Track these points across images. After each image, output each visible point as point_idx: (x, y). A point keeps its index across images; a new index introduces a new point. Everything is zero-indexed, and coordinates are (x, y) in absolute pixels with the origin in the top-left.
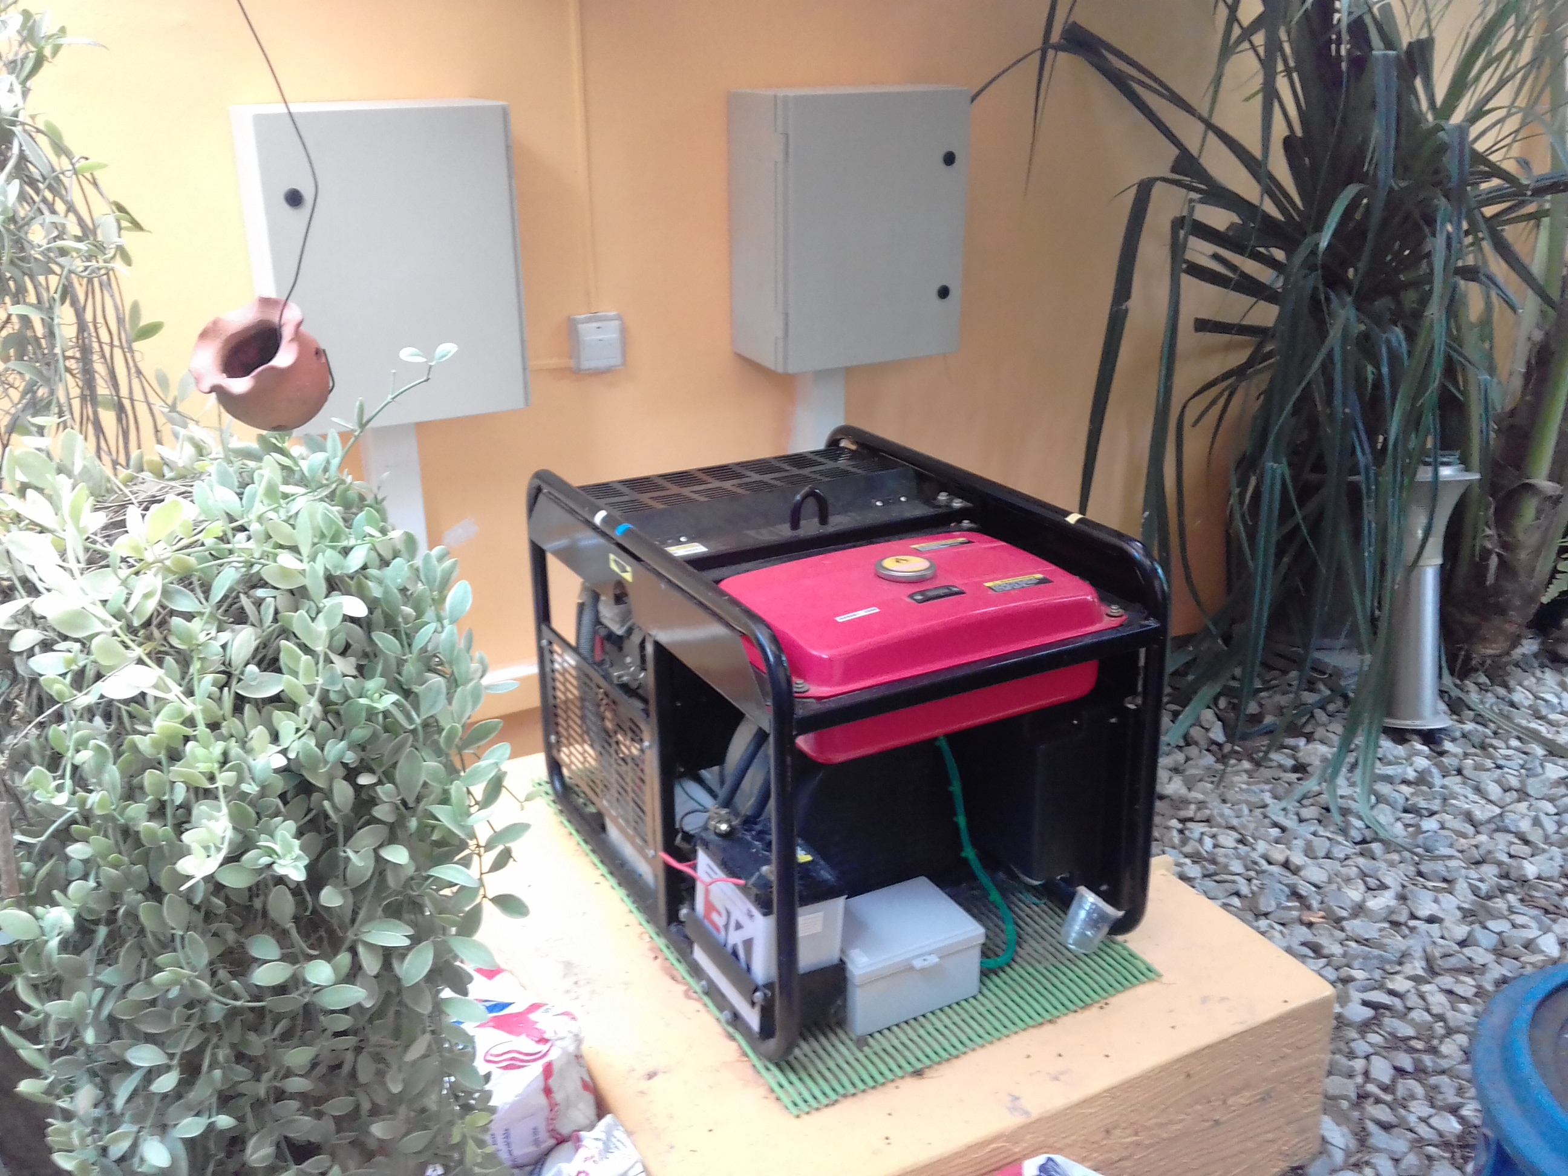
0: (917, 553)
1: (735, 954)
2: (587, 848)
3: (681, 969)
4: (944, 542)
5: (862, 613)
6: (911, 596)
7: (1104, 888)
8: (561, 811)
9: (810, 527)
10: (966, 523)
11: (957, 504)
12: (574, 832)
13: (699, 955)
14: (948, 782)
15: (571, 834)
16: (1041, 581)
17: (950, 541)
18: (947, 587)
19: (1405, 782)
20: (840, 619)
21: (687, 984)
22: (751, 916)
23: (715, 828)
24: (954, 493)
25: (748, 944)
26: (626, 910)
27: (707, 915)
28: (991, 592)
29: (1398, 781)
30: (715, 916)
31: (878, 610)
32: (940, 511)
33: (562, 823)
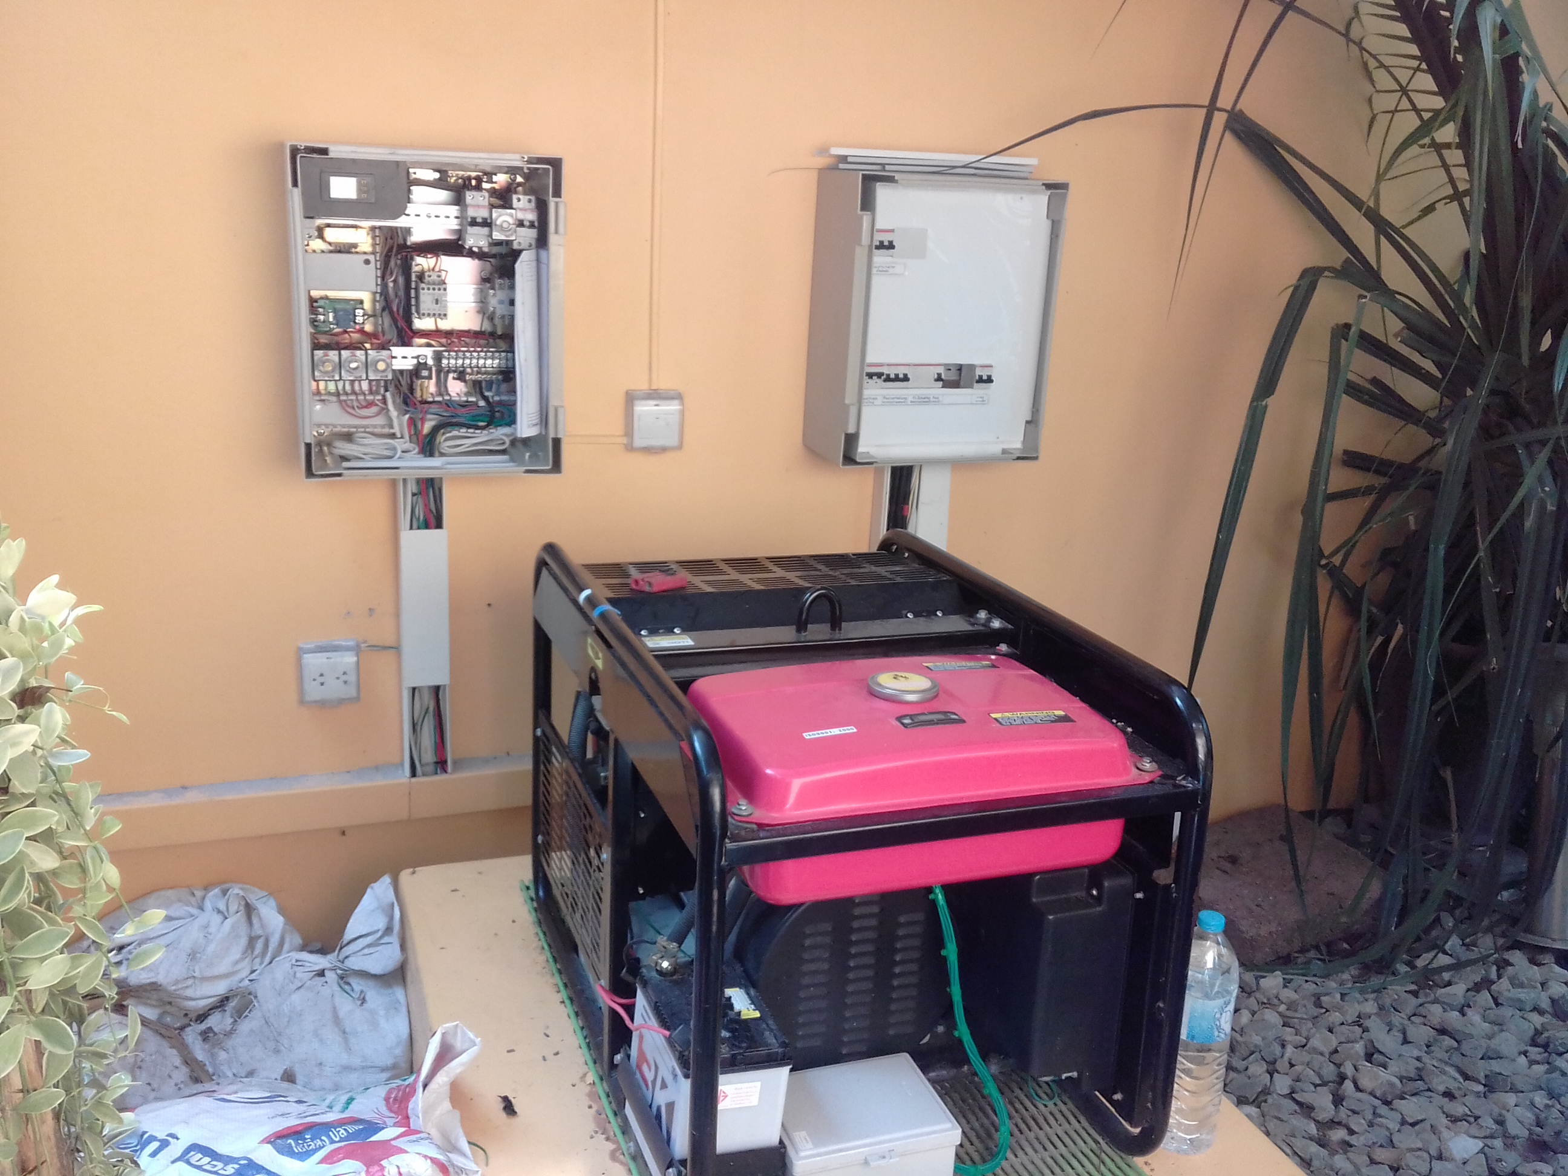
0: (926, 672)
1: (658, 1117)
2: (553, 967)
3: (614, 1126)
4: (964, 663)
5: (836, 731)
6: (899, 719)
7: (1118, 1097)
8: (540, 923)
9: (818, 633)
10: (1003, 648)
11: (996, 624)
12: (546, 947)
13: (629, 1110)
14: (941, 945)
15: (543, 948)
16: (1060, 719)
17: (972, 664)
18: (945, 713)
19: (1536, 1009)
20: (807, 736)
21: (617, 1142)
22: (675, 1076)
23: (656, 963)
24: (994, 612)
25: (671, 1106)
26: (577, 1045)
27: (639, 1067)
28: (996, 725)
29: (1528, 1007)
30: (645, 1068)
31: (855, 730)
32: (976, 628)
33: (537, 934)
